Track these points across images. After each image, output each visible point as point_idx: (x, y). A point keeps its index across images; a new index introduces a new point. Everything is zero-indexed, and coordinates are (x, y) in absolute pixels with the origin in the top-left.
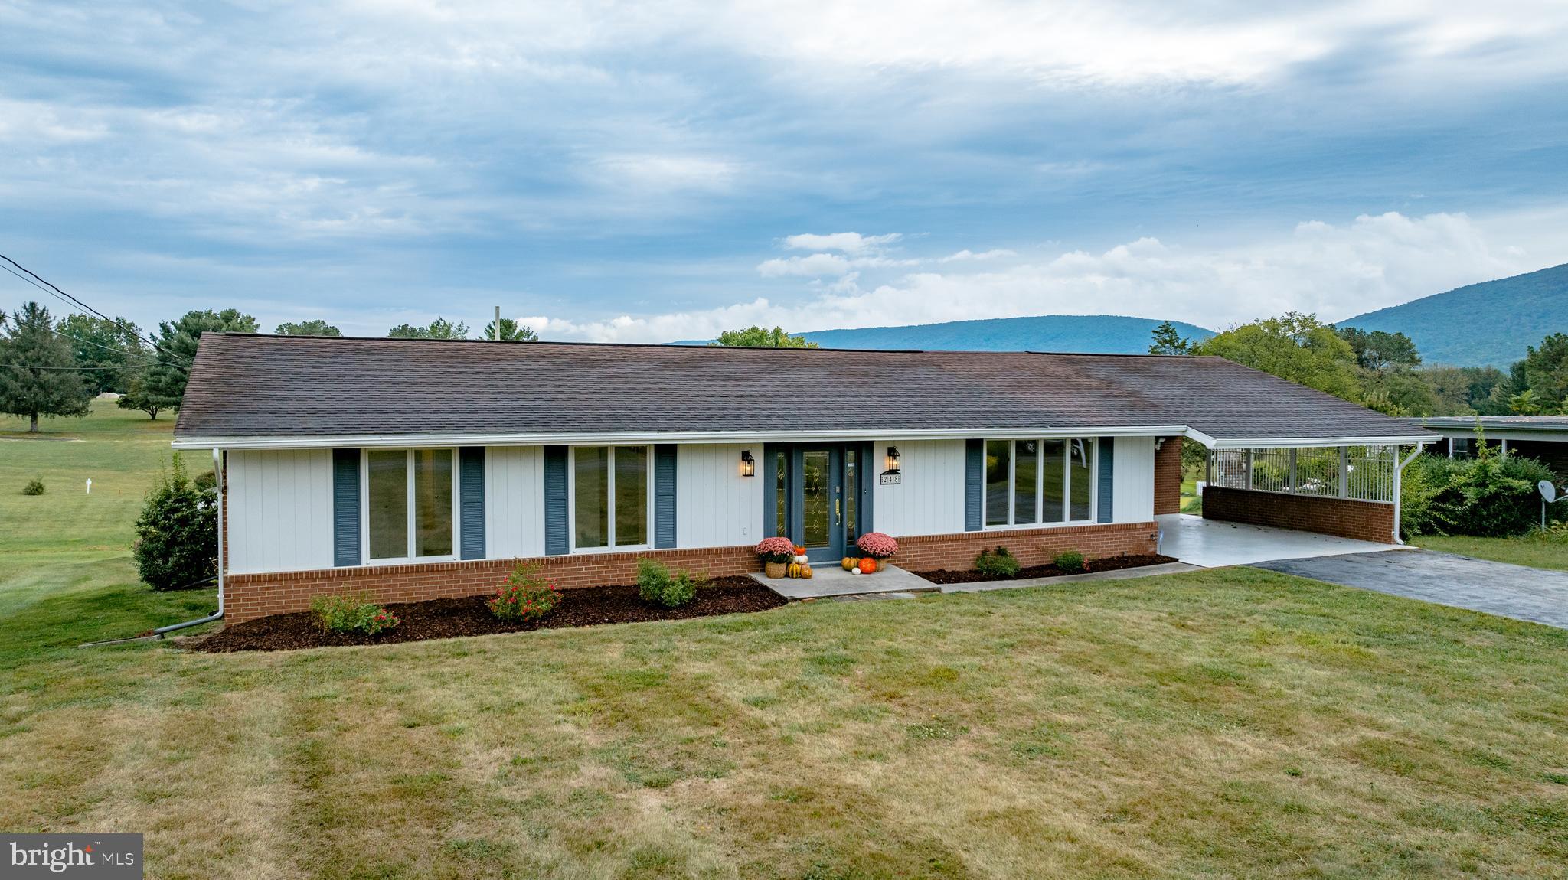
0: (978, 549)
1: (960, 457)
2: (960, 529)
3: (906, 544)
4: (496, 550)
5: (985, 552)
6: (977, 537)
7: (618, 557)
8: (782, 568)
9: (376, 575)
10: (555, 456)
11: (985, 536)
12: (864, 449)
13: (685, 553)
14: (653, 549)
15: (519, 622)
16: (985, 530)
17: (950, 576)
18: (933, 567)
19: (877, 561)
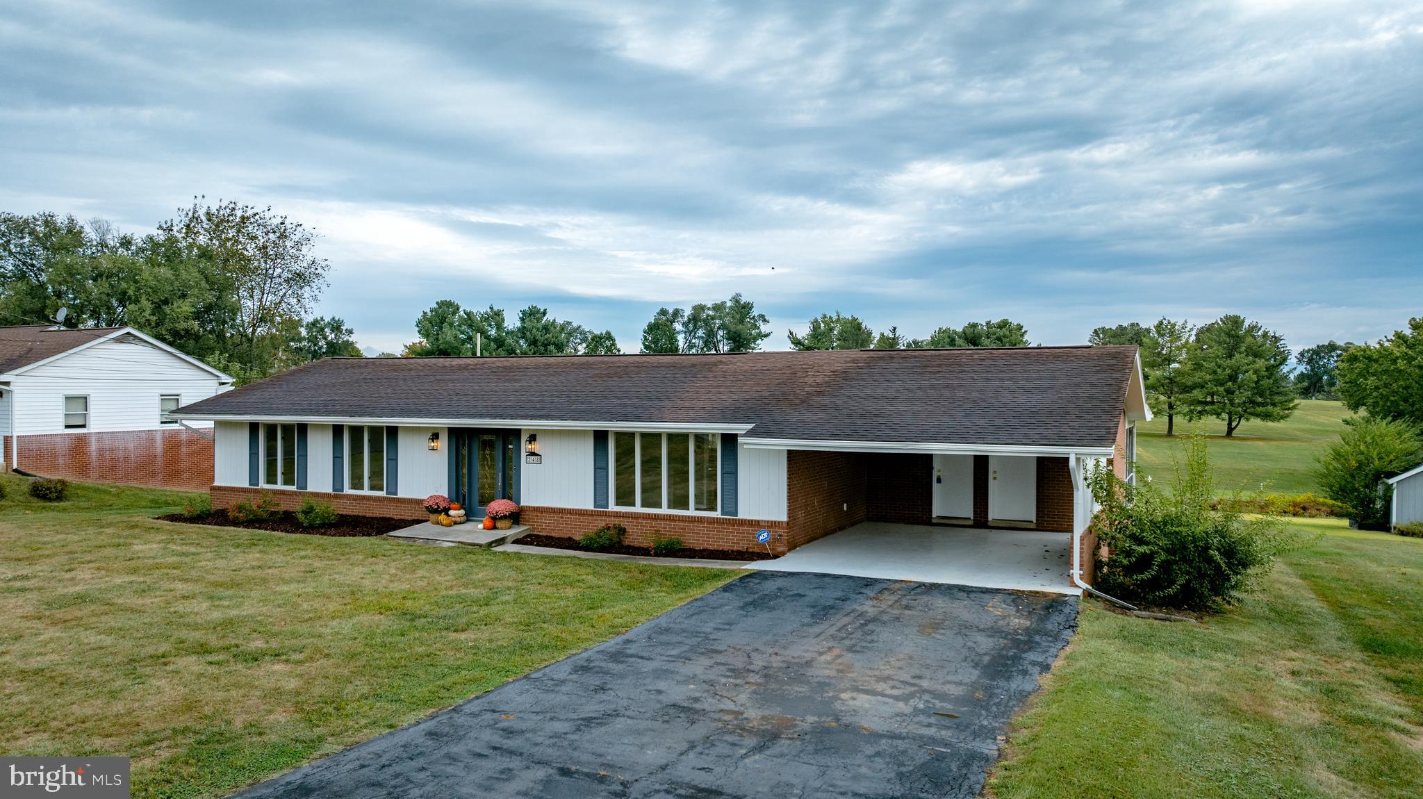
0: (601, 524)
1: (590, 445)
2: (589, 505)
3: (544, 512)
4: (311, 487)
5: (607, 528)
8: (437, 517)
9: (265, 493)
10: (338, 431)
14: (385, 495)
16: (610, 509)
17: (569, 544)
18: (564, 534)
19: (493, 523)
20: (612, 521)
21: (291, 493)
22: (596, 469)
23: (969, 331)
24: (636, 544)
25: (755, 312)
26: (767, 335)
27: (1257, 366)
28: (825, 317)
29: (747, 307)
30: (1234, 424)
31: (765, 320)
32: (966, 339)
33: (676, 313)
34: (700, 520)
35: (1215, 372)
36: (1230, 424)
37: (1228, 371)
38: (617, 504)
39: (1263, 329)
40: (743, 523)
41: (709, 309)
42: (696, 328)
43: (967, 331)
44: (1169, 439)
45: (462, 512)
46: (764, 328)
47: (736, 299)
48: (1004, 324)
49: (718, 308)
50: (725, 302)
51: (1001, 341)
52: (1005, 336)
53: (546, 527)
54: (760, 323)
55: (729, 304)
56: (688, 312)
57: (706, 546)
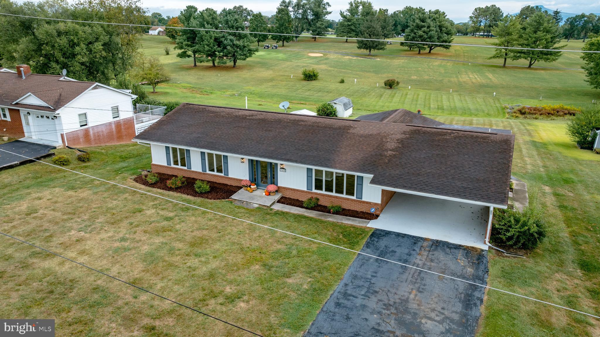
0: (310, 196)
2: (305, 189)
3: (287, 189)
4: (193, 169)
5: (312, 198)
7: (215, 175)
8: (246, 188)
9: (174, 169)
11: (312, 193)
14: (224, 175)
15: (171, 189)
16: (313, 191)
18: (296, 198)
19: (269, 194)
20: (314, 196)
21: (185, 170)
22: (307, 176)
26: (330, 13)
27: (547, 37)
30: (532, 62)
31: (329, 5)
34: (348, 199)
36: (531, 62)
37: (534, 39)
38: (315, 189)
40: (364, 202)
42: (298, 9)
44: (504, 69)
45: (255, 186)
46: (329, 9)
48: (437, 12)
52: (437, 18)
54: (327, 7)
57: (350, 208)
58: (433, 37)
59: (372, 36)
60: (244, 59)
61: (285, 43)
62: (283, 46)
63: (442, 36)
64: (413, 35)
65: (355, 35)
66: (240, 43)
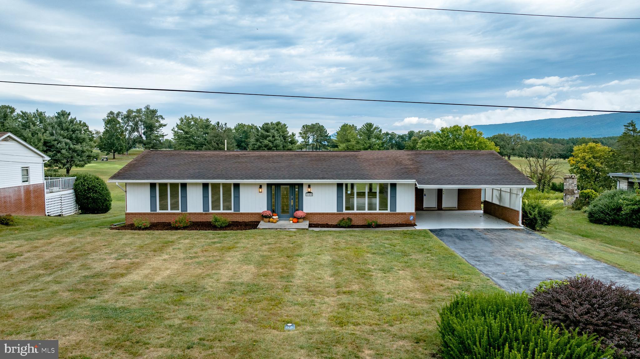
0: (341, 218)
1: (335, 189)
2: (335, 211)
3: (314, 215)
4: (190, 210)
5: (343, 219)
6: (340, 214)
7: (222, 214)
8: (268, 219)
9: (160, 215)
10: (205, 186)
11: (344, 214)
12: (301, 185)
13: (242, 214)
14: (233, 212)
15: (177, 228)
16: (344, 212)
17: (327, 226)
18: (324, 222)
19: (298, 219)
20: (346, 217)
21: (178, 214)
22: (338, 197)
23: (265, 126)
24: (356, 224)
25: (158, 114)
26: (165, 125)
28: (186, 117)
29: (154, 112)
31: (162, 118)
32: (264, 129)
33: (118, 114)
35: (364, 145)
37: (368, 145)
38: (346, 210)
39: (380, 128)
40: (399, 214)
41: (134, 112)
42: (128, 120)
43: (264, 126)
45: (277, 217)
46: (162, 122)
47: (147, 108)
48: (278, 124)
49: (139, 111)
50: (142, 109)
51: (278, 131)
52: (280, 129)
53: (316, 220)
54: (160, 119)
55: (144, 110)
56: (125, 113)
57: (384, 223)
58: (279, 146)
59: (220, 145)
60: (83, 166)
61: (117, 155)
62: (114, 158)
63: (286, 145)
64: (258, 143)
65: (195, 147)
66: (78, 147)
